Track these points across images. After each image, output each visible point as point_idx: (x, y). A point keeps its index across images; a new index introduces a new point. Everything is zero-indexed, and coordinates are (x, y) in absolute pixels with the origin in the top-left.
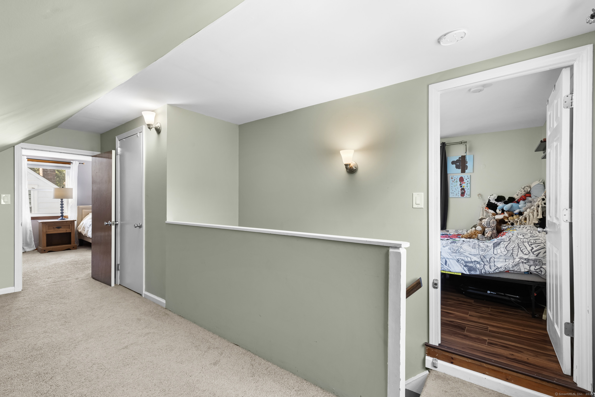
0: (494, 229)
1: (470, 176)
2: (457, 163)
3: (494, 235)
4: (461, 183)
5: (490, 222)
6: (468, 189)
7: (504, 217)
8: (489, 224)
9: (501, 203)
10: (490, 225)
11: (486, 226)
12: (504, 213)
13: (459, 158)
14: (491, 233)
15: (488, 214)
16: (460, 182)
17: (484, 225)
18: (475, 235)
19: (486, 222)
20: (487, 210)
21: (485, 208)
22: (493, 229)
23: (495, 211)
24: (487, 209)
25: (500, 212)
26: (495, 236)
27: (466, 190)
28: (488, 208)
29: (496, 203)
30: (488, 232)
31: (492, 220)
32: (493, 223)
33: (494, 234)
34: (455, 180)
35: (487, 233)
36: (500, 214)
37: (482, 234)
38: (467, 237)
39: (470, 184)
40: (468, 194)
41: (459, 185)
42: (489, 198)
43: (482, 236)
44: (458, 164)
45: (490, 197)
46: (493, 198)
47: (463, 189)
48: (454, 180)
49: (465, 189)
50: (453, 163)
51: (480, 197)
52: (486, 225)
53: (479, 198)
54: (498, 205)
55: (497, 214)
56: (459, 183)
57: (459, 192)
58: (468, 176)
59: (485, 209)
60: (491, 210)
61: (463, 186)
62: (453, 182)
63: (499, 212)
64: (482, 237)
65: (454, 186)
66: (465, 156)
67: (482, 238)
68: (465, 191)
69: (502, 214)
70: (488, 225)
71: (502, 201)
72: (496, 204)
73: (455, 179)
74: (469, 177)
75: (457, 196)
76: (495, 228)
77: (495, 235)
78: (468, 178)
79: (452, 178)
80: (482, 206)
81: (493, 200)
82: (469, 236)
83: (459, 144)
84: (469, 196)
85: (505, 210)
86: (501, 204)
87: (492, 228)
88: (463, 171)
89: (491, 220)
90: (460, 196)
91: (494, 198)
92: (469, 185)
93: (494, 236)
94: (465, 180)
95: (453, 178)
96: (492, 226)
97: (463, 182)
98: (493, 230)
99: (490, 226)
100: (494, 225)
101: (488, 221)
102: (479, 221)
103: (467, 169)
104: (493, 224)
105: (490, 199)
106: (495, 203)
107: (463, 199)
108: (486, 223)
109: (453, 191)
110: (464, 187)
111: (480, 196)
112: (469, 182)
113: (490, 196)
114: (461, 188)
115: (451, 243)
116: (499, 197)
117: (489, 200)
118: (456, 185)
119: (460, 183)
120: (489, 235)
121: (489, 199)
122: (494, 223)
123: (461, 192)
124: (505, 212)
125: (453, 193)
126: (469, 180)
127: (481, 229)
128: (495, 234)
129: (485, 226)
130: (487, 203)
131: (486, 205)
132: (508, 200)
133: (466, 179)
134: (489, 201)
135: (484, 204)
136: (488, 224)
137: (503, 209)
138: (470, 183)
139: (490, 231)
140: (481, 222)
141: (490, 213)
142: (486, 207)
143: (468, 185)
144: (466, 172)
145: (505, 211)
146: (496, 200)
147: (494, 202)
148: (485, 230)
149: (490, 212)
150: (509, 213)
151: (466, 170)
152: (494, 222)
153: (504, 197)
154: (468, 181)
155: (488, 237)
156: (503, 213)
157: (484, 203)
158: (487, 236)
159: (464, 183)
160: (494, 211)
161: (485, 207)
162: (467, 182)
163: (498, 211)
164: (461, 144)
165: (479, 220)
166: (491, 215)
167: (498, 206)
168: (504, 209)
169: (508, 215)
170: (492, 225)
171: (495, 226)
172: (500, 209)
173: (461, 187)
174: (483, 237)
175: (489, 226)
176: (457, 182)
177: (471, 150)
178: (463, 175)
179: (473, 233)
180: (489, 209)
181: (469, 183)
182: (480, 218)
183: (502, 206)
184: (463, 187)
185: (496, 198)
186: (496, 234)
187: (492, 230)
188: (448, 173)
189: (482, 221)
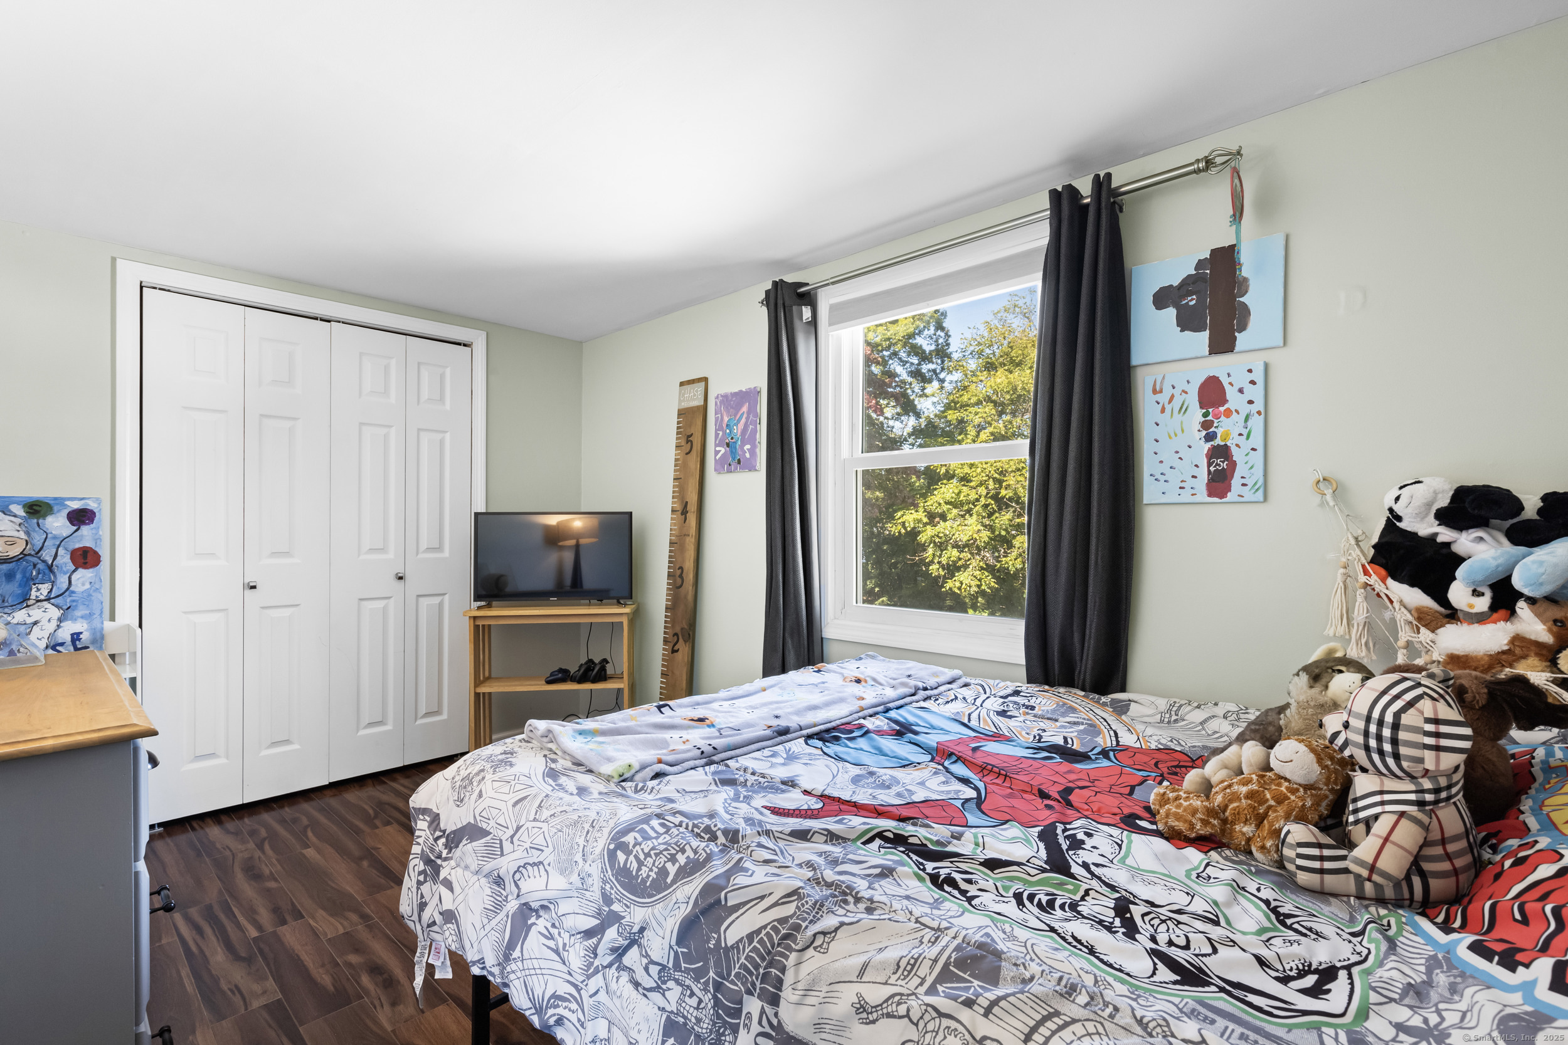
0: (1448, 798)
1: (1262, 368)
2: (1184, 297)
3: (1448, 857)
4: (1210, 418)
5: (1396, 726)
6: (1253, 449)
7: (1518, 640)
8: (1387, 747)
9: (1481, 539)
10: (1397, 756)
11: (1360, 756)
12: (1512, 613)
13: (1200, 264)
14: (1408, 835)
15: (1387, 615)
16: (1201, 408)
17: (1340, 741)
18: (1259, 825)
19: (1358, 716)
20: (1379, 587)
21: (1366, 572)
22: (1429, 797)
23: (1439, 592)
24: (1374, 580)
25: (1482, 604)
26: (1459, 863)
27: (1237, 455)
28: (1383, 572)
29: (1445, 534)
30: (1376, 817)
31: (1426, 706)
32: (1437, 735)
33: (1443, 842)
34: (1172, 397)
35: (1368, 823)
36: (1480, 619)
37: (1324, 829)
38: (1192, 826)
39: (1263, 416)
40: (1250, 482)
41: (1199, 427)
42: (1391, 503)
43: (1315, 852)
44: (1192, 300)
45: (1397, 499)
46: (1418, 502)
47: (1221, 452)
48: (1170, 402)
49: (1234, 450)
50: (1162, 299)
51: (1329, 497)
52: (1356, 745)
53: (1324, 503)
54: (1457, 548)
55: (1452, 615)
56: (1196, 415)
57: (1195, 471)
58: (1250, 371)
59: (1363, 578)
60: (1405, 587)
61: (1220, 432)
62: (1163, 410)
63: (1471, 606)
64: (1322, 858)
65: (1170, 437)
66: (1232, 248)
67: (1322, 871)
68: (1233, 465)
69: (1495, 616)
70: (1381, 752)
71: (1494, 522)
72: (1448, 545)
73: (1177, 392)
74: (1259, 375)
75: (1186, 497)
76: (1449, 787)
77: (1460, 854)
78: (1253, 382)
79: (1155, 392)
80: (1344, 560)
81: (1422, 516)
82: (1205, 823)
83: (1195, 172)
84: (1260, 496)
85: (1526, 591)
86: (1481, 547)
87: (1427, 784)
88: (1222, 344)
89: (1410, 704)
90: (1202, 495)
91: (1429, 505)
92: (1257, 423)
93: (1445, 866)
94: (1231, 393)
95: (1161, 391)
96: (1420, 767)
97: (1222, 409)
98: (1436, 802)
99: (1405, 764)
100: (1449, 761)
101: (1376, 714)
102: (1299, 689)
103: (1243, 328)
104: (1438, 748)
105: (1396, 508)
106: (1436, 534)
107: (1220, 512)
108: (1361, 725)
109: (1165, 468)
110: (1226, 436)
111: (1329, 492)
112: (1259, 405)
113: (1401, 488)
114: (1209, 445)
115: (945, 975)
116: (1462, 494)
117: (1394, 517)
118: (1179, 432)
119: (1205, 415)
120: (1393, 862)
121: (1391, 510)
122: (1444, 742)
123: (1212, 469)
124: (1522, 607)
125: (1162, 478)
126: (1256, 393)
127: (1317, 769)
128: (1451, 848)
129: (1347, 753)
130: (1375, 539)
131: (1372, 551)
132: (1540, 512)
133: (1241, 391)
134: (1388, 520)
135: (1353, 542)
136: (1379, 738)
137: (1509, 577)
138: (1265, 413)
139: (1402, 814)
140: (1314, 691)
141: (1396, 605)
142: (1373, 561)
143: (1249, 423)
144: (1237, 349)
145: (1519, 595)
146: (1444, 516)
147: (1426, 527)
148: (1348, 783)
149: (1401, 602)
150: (1559, 613)
151: (1240, 332)
152: (1444, 729)
153: (1508, 491)
154: (1251, 402)
155: (1375, 877)
156: (1502, 613)
157: (1356, 539)
158: (1372, 868)
159: (1228, 413)
160: (1427, 591)
161: (1363, 566)
162: (1245, 409)
163: (1458, 593)
164: (1206, 169)
165: (1304, 678)
166: (1410, 618)
167: (1459, 560)
168: (1517, 582)
169: (1550, 630)
170: (1421, 760)
171: (1457, 768)
172: (1481, 583)
173: (1210, 437)
174: (1328, 865)
175: (1390, 761)
176: (1183, 409)
177: (1268, 206)
178: (1220, 366)
179: (1235, 797)
180: (1394, 578)
181: (1259, 413)
182: (1316, 655)
183: (1494, 563)
184: (1218, 441)
185: (1444, 501)
186: (1463, 844)
187: (1421, 804)
188: (1135, 361)
189: (1327, 687)
